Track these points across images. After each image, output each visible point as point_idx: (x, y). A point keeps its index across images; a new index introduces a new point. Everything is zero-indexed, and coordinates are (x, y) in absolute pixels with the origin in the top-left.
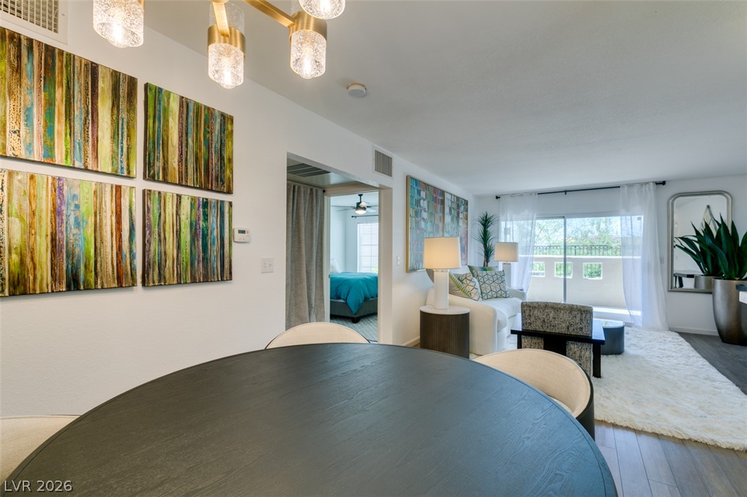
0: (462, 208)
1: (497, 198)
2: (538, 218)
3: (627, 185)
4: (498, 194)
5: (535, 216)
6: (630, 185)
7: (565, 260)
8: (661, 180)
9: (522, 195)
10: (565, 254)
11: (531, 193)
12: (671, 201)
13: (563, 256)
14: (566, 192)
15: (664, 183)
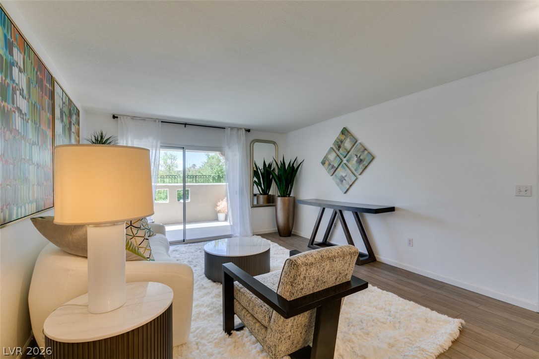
0: (74, 117)
1: (114, 117)
2: (162, 147)
3: (229, 127)
4: (116, 113)
5: (159, 144)
6: (232, 128)
7: (184, 186)
8: (248, 128)
9: (145, 120)
10: (184, 181)
11: (154, 120)
12: (252, 144)
13: (182, 184)
14: (185, 124)
15: (249, 131)
